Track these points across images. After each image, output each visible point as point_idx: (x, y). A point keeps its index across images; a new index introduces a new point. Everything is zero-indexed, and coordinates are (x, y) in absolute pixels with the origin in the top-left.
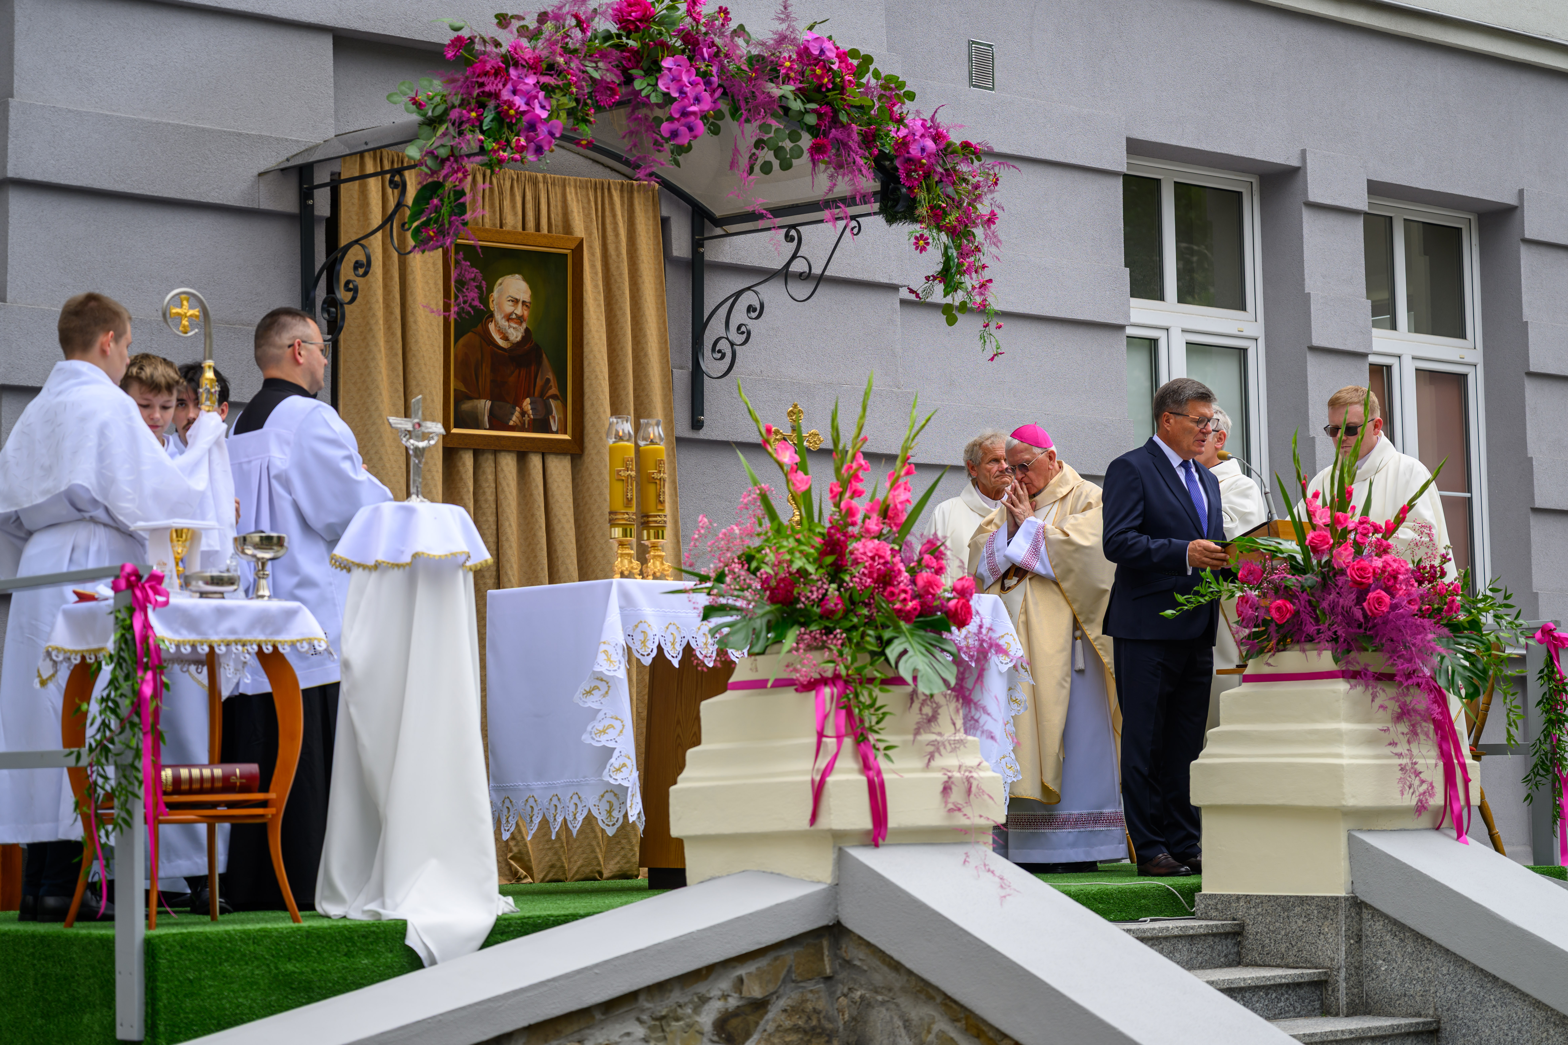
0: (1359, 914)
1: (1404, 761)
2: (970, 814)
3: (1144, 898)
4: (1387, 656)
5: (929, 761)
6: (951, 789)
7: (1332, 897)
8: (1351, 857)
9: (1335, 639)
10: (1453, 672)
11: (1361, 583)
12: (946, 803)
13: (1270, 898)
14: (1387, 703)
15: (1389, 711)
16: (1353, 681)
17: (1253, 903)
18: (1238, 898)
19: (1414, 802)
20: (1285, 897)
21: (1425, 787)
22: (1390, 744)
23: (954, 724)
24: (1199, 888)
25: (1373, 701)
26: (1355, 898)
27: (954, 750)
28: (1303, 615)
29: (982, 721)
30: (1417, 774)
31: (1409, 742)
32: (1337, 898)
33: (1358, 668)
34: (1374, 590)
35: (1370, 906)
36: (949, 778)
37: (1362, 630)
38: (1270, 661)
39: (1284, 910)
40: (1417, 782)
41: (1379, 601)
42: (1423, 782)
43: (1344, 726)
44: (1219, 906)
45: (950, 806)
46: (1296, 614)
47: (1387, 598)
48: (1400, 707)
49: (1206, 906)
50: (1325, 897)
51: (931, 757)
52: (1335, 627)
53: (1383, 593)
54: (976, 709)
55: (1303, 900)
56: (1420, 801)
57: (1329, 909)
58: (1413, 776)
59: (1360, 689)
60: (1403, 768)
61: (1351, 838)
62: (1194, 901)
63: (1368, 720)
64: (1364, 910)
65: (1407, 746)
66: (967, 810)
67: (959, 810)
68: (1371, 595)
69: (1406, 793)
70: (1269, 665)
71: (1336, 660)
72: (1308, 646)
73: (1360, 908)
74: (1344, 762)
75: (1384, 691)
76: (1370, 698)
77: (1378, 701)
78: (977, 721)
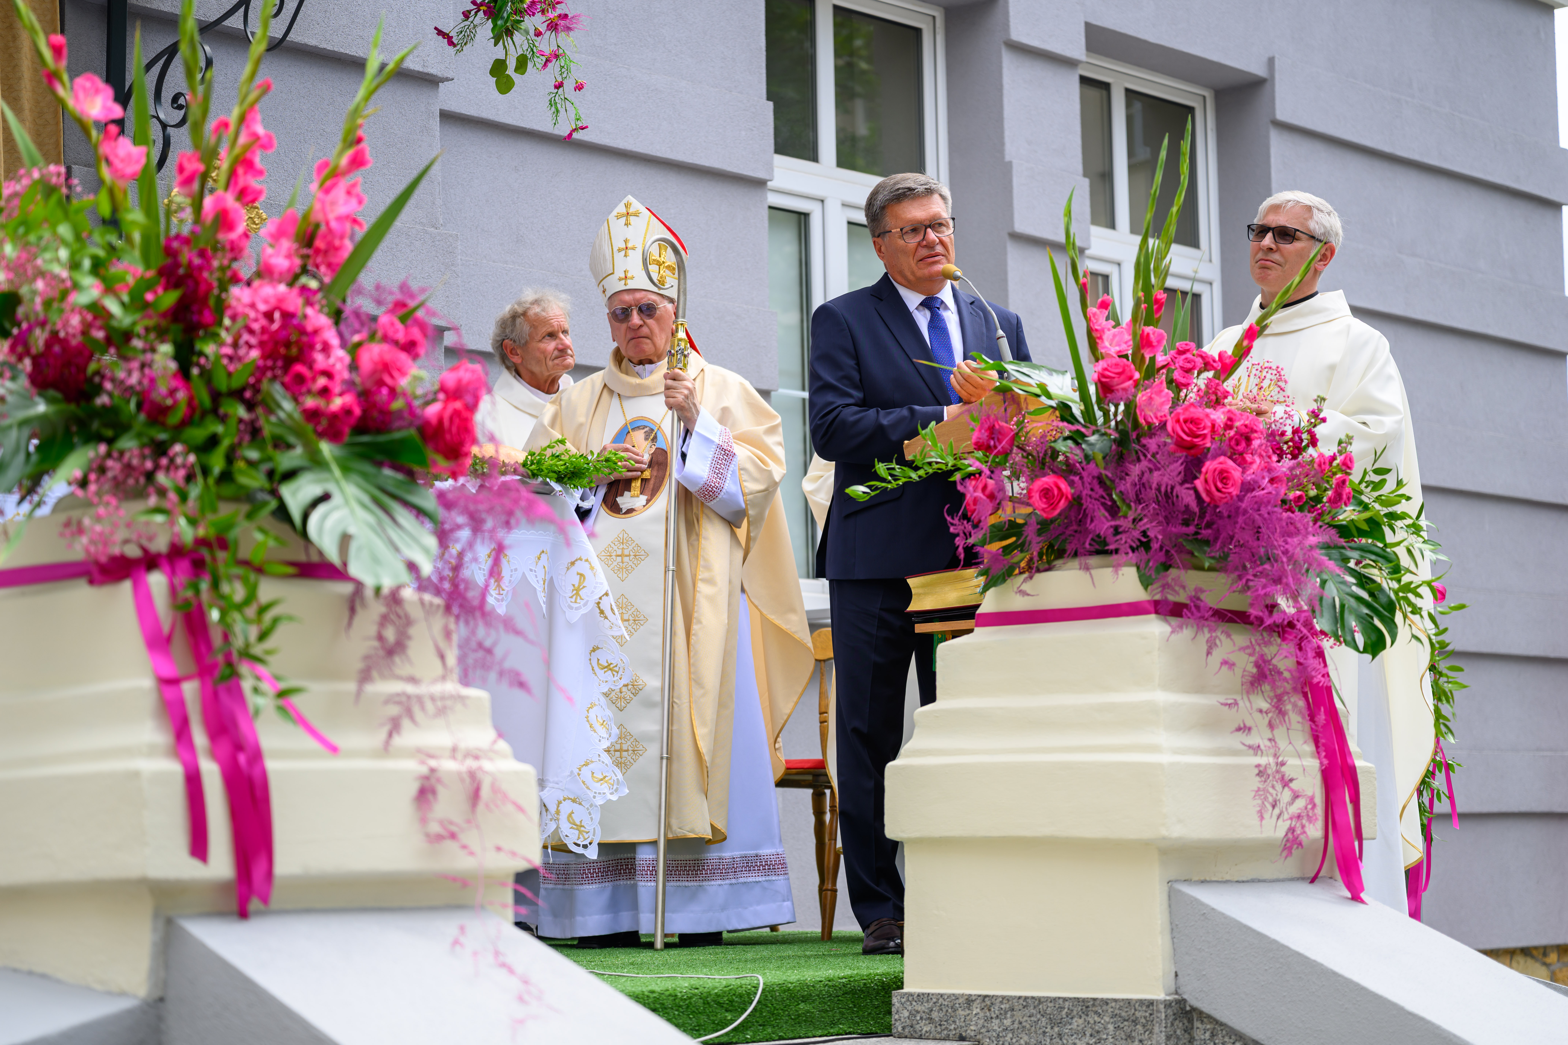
0: (1188, 1030)
1: (1263, 761)
2: (475, 846)
3: (805, 999)
4: (1234, 576)
5: (390, 735)
6: (434, 792)
7: (1141, 1002)
8: (1174, 929)
9: (1144, 544)
10: (1342, 606)
11: (1192, 446)
12: (424, 821)
13: (1026, 1001)
14: (1232, 658)
15: (1238, 671)
16: (1174, 621)
17: (996, 1010)
18: (970, 1001)
19: (1281, 833)
20: (1054, 1000)
21: (1300, 803)
22: (1239, 729)
23: (442, 657)
24: (898, 983)
25: (1209, 653)
26: (1182, 1002)
27: (442, 712)
28: (1087, 504)
29: (499, 652)
30: (1286, 783)
31: (1271, 726)
32: (1151, 1003)
33: (1182, 598)
34: (1215, 457)
35: (1209, 1017)
36: (433, 770)
37: (1192, 529)
38: (1025, 587)
39: (1053, 1023)
40: (1286, 795)
41: (1224, 476)
42: (1296, 796)
43: (1162, 697)
44: (935, 1015)
45: (435, 828)
46: (1076, 503)
47: (1236, 473)
48: (1257, 665)
49: (912, 1014)
50: (1129, 1002)
51: (395, 726)
52: (1145, 524)
53: (1230, 463)
54: (488, 624)
55: (1087, 1006)
56: (1292, 830)
57: (1135, 1022)
58: (1279, 787)
59: (1187, 633)
60: (1261, 772)
61: (1173, 897)
62: (890, 1004)
63: (1200, 689)
64: (1197, 1024)
65: (1268, 734)
66: (470, 838)
67: (453, 836)
68: (1210, 465)
69: (1267, 816)
70: (1024, 593)
71: (1146, 582)
72: (1093, 560)
73: (1190, 1021)
74: (1165, 759)
75: (1229, 635)
76: (1205, 648)
77: (1218, 655)
78: (489, 651)
